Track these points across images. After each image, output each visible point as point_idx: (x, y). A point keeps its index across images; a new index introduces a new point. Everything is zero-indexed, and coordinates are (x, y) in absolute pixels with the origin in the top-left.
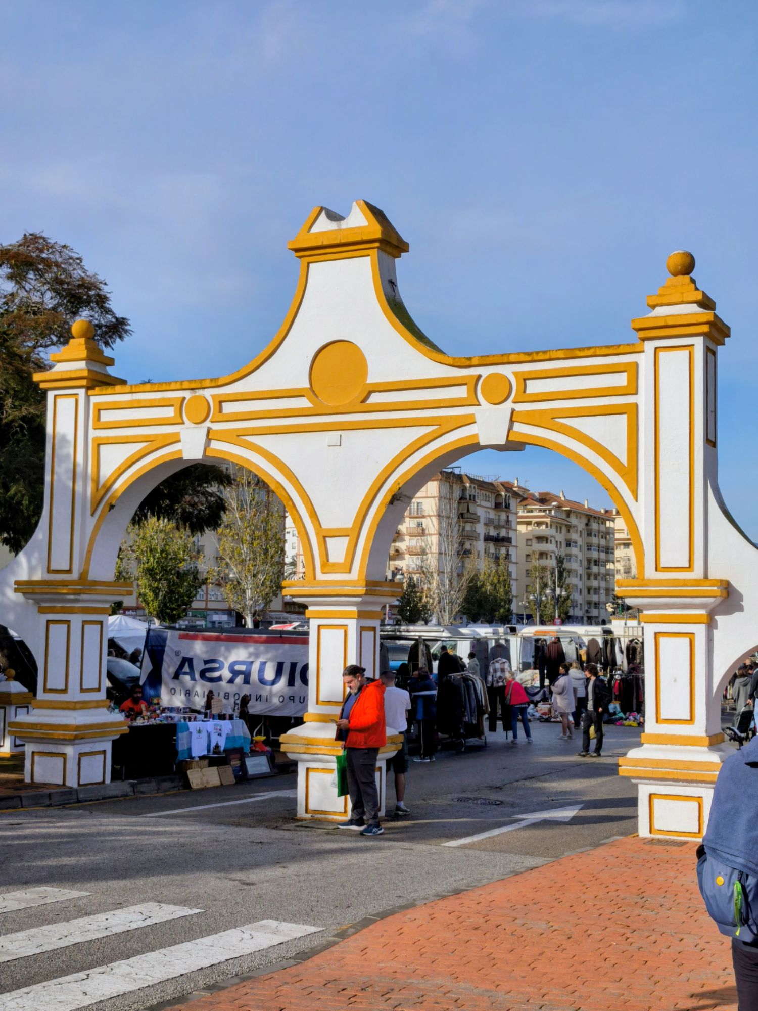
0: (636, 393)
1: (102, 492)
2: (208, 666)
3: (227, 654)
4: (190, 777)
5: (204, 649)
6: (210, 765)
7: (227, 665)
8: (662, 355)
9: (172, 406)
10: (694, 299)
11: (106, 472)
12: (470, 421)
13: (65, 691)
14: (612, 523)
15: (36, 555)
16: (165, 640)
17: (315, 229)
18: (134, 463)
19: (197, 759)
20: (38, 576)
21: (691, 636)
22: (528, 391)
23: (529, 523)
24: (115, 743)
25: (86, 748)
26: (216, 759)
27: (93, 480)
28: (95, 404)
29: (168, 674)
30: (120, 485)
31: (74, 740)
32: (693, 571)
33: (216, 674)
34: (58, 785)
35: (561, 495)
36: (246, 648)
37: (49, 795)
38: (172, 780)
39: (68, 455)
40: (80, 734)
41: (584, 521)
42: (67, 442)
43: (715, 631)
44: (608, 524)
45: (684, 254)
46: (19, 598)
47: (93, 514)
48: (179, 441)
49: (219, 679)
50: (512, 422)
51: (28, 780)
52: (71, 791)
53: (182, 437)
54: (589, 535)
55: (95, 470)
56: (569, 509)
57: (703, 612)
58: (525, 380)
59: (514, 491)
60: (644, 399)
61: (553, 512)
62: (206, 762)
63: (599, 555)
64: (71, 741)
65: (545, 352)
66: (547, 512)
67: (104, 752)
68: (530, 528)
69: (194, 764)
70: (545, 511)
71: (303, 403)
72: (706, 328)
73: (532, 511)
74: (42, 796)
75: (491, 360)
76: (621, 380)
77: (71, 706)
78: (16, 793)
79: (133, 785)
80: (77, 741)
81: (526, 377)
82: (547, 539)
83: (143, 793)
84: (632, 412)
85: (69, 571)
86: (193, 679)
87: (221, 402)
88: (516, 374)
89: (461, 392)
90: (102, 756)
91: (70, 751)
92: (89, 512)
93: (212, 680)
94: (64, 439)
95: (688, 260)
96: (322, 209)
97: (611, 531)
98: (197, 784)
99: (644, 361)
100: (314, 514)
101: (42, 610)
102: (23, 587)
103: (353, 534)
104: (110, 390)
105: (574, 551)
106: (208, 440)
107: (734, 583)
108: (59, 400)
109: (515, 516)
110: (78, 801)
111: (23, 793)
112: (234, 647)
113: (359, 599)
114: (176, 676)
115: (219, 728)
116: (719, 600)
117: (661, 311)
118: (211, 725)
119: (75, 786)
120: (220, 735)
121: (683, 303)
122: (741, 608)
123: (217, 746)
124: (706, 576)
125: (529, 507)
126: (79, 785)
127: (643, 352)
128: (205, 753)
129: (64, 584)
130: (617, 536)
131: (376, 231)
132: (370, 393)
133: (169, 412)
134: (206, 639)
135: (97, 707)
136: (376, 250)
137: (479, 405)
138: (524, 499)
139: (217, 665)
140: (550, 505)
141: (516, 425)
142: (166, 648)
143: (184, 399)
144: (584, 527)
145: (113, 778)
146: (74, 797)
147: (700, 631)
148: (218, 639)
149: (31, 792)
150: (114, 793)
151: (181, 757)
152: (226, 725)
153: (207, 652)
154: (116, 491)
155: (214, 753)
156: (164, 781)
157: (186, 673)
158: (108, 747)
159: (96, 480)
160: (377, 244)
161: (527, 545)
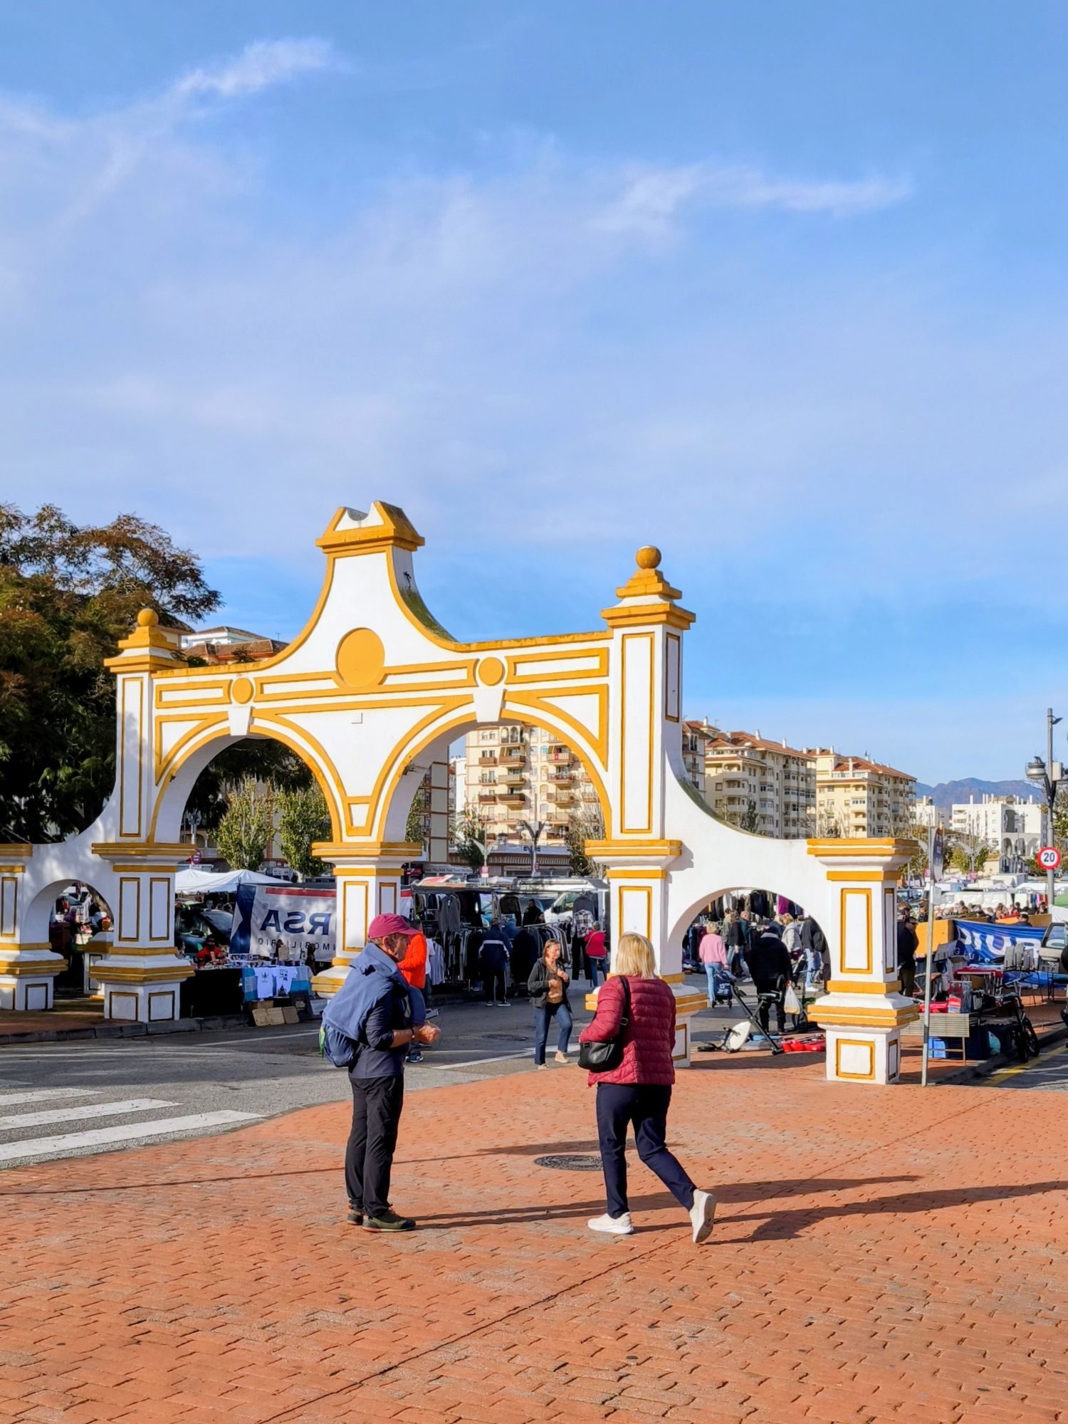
0: (608, 675)
1: (164, 765)
2: (291, 918)
3: (308, 906)
4: (255, 1016)
5: (288, 902)
6: (275, 1005)
7: (308, 918)
8: (628, 641)
9: (221, 687)
10: (655, 591)
11: (168, 746)
12: (468, 700)
13: (136, 939)
14: (813, 763)
15: (111, 820)
16: (254, 894)
17: (339, 528)
18: (190, 739)
19: (262, 1000)
20: (112, 839)
21: (649, 890)
22: (518, 674)
23: (719, 766)
24: (182, 984)
25: (156, 989)
26: (281, 1000)
27: (156, 754)
28: (157, 686)
29: (256, 925)
30: (179, 759)
31: (143, 981)
32: (651, 833)
33: (298, 926)
34: (132, 1021)
35: (757, 734)
36: (325, 901)
37: (121, 1029)
38: (238, 1019)
39: (135, 732)
40: (149, 977)
41: (782, 762)
42: (134, 720)
43: (670, 885)
44: (809, 765)
45: (649, 549)
46: (96, 858)
47: (157, 785)
48: (227, 719)
49: (301, 930)
50: (504, 702)
51: (107, 1016)
52: (142, 1025)
53: (230, 715)
54: (787, 777)
55: (158, 745)
56: (763, 749)
57: (659, 868)
58: (515, 663)
59: (702, 732)
60: (613, 681)
61: (746, 754)
62: (271, 1003)
63: (798, 799)
64: (142, 982)
65: (532, 639)
66: (740, 753)
67: (173, 993)
68: (720, 771)
69: (259, 1005)
70: (737, 752)
71: (330, 685)
72: (664, 617)
73: (722, 753)
74: (115, 1029)
75: (487, 646)
76: (594, 663)
77: (142, 952)
78: (92, 1026)
79: (199, 1022)
80: (146, 983)
81: (516, 661)
82: (739, 783)
83: (209, 1028)
84: (603, 691)
85: (138, 835)
86: (278, 930)
87: (262, 684)
88: (507, 658)
89: (462, 675)
90: (170, 997)
91: (140, 990)
92: (154, 783)
93: (294, 931)
94: (131, 718)
95: (653, 555)
96: (345, 509)
97: (812, 773)
98: (262, 1023)
99: (614, 645)
100: (340, 784)
101: (116, 869)
102: (97, 848)
103: (373, 801)
104: (169, 672)
105: (770, 795)
106: (252, 718)
107: (686, 843)
108: (127, 683)
109: (702, 758)
110: (148, 1034)
111: (97, 1027)
112: (314, 900)
113: (376, 859)
114: (263, 928)
115: (284, 973)
116: (672, 858)
117: (628, 602)
118: (276, 970)
119: (146, 1021)
120: (286, 979)
121: (646, 594)
122: (691, 865)
123: (282, 989)
124: (663, 837)
125: (719, 748)
126: (150, 1020)
127: (612, 638)
128: (271, 995)
129: (133, 845)
130: (819, 778)
131: (390, 529)
132: (386, 675)
133: (219, 693)
134: (290, 893)
135: (167, 953)
136: (391, 546)
137: (477, 686)
138: (714, 740)
139: (299, 917)
140: (742, 745)
141: (508, 703)
142: (255, 902)
143: (231, 681)
144: (782, 768)
145: (183, 1015)
146: (144, 1030)
147: (656, 884)
148: (300, 893)
149: (105, 1026)
150: (183, 1028)
151: (247, 998)
152: (292, 972)
153: (290, 905)
154: (176, 764)
155: (279, 995)
156: (229, 1019)
157: (271, 925)
158: (176, 988)
159: (160, 755)
160: (391, 542)
161: (717, 790)
